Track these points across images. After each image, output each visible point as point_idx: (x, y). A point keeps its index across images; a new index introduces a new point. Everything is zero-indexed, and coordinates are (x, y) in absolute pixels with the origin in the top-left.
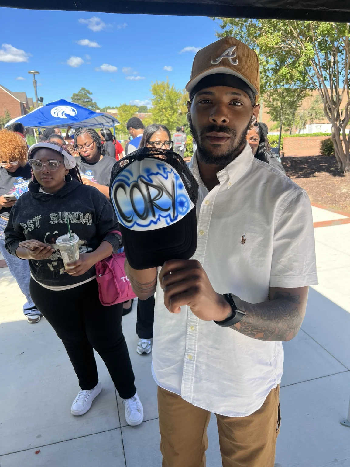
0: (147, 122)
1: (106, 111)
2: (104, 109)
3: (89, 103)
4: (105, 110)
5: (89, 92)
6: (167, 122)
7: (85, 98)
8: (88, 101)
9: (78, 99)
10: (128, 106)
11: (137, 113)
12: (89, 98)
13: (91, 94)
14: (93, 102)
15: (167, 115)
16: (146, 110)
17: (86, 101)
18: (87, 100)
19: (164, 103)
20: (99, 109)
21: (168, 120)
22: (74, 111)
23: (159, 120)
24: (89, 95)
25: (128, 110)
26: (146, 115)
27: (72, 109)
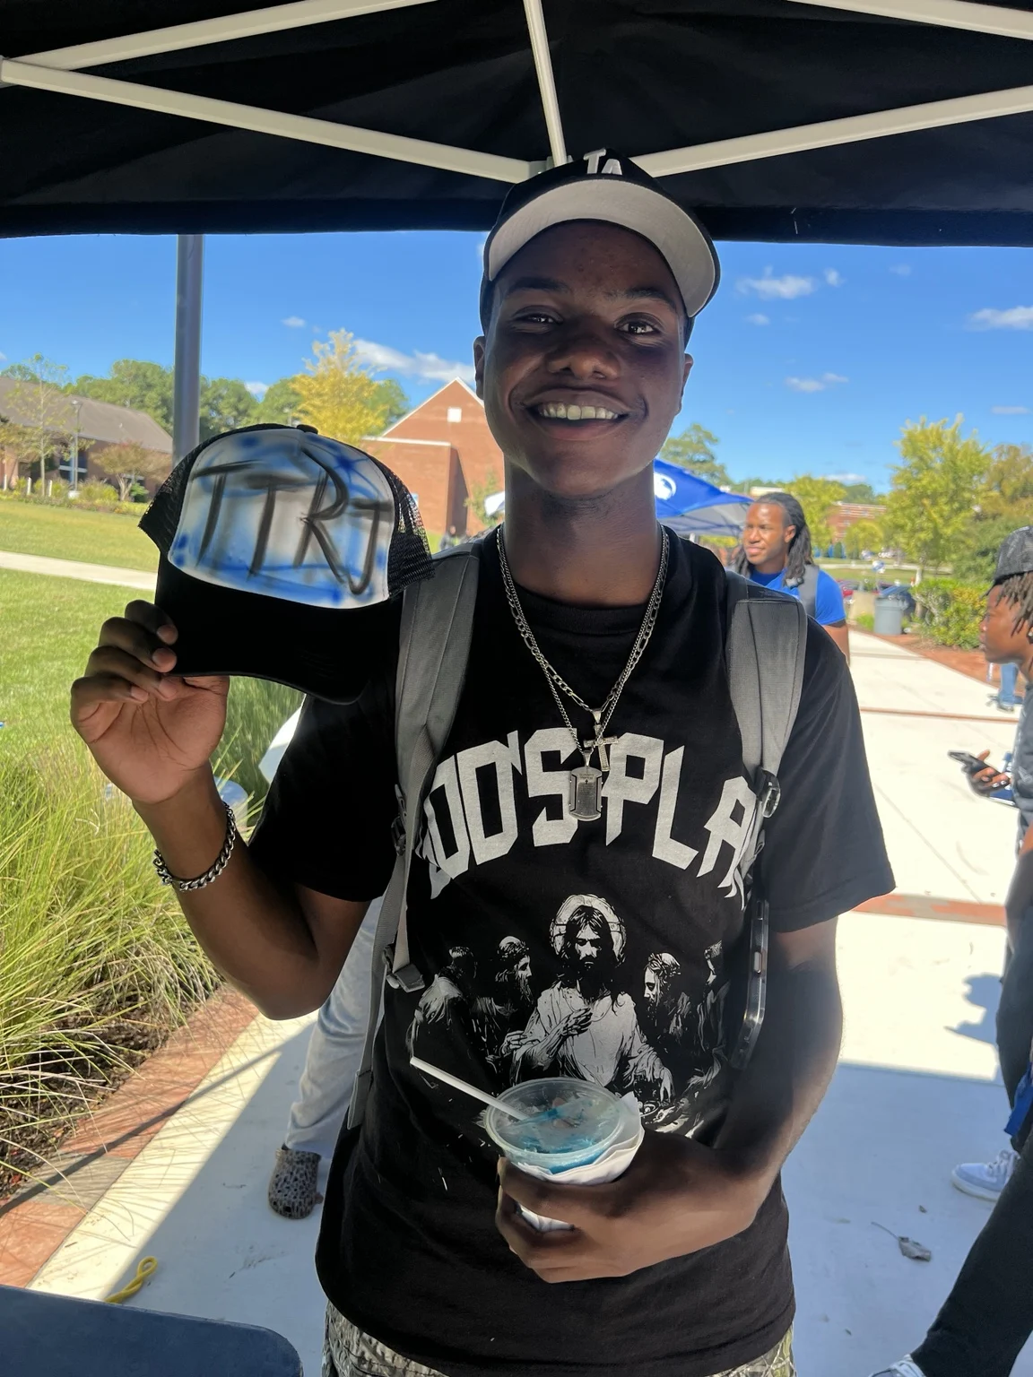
0: (864, 529)
1: (749, 491)
2: (743, 484)
3: (705, 466)
4: (746, 486)
5: (709, 437)
6: (931, 536)
7: (696, 451)
8: (704, 462)
9: (677, 454)
10: (817, 482)
11: (839, 503)
12: (707, 453)
13: (714, 441)
14: (717, 463)
15: (935, 516)
16: (866, 497)
17: (698, 461)
18: (702, 457)
19: (933, 481)
20: (728, 483)
21: (936, 531)
22: (668, 485)
23: (908, 528)
24: (707, 444)
25: (814, 493)
26: (866, 510)
27: (664, 480)
